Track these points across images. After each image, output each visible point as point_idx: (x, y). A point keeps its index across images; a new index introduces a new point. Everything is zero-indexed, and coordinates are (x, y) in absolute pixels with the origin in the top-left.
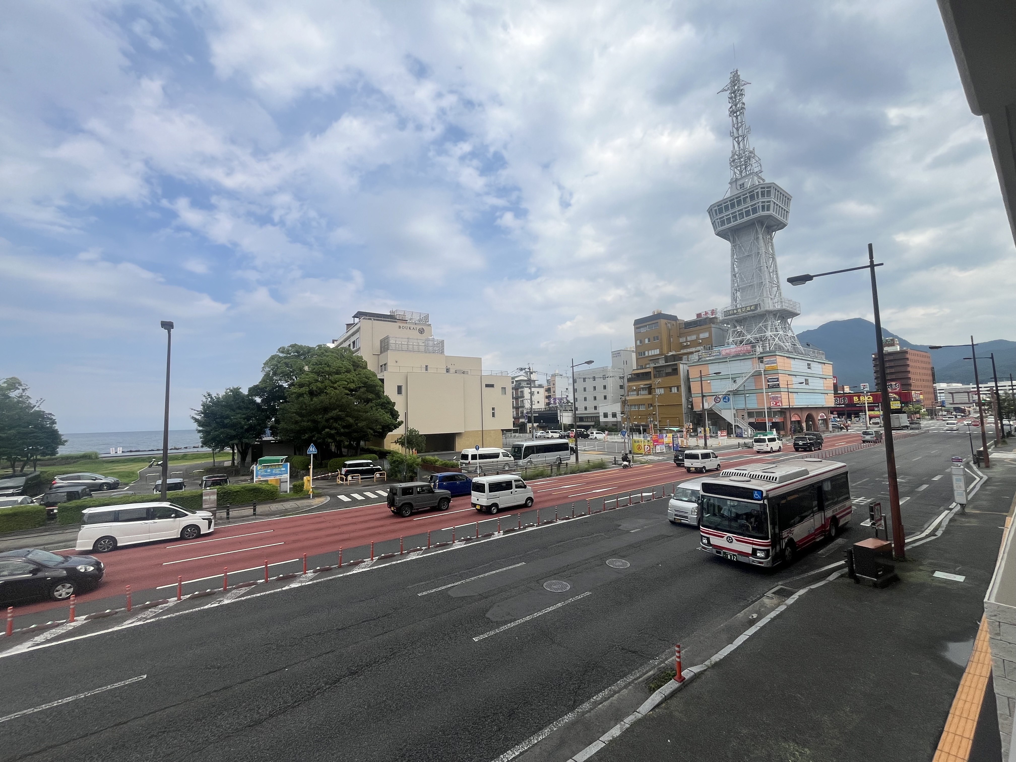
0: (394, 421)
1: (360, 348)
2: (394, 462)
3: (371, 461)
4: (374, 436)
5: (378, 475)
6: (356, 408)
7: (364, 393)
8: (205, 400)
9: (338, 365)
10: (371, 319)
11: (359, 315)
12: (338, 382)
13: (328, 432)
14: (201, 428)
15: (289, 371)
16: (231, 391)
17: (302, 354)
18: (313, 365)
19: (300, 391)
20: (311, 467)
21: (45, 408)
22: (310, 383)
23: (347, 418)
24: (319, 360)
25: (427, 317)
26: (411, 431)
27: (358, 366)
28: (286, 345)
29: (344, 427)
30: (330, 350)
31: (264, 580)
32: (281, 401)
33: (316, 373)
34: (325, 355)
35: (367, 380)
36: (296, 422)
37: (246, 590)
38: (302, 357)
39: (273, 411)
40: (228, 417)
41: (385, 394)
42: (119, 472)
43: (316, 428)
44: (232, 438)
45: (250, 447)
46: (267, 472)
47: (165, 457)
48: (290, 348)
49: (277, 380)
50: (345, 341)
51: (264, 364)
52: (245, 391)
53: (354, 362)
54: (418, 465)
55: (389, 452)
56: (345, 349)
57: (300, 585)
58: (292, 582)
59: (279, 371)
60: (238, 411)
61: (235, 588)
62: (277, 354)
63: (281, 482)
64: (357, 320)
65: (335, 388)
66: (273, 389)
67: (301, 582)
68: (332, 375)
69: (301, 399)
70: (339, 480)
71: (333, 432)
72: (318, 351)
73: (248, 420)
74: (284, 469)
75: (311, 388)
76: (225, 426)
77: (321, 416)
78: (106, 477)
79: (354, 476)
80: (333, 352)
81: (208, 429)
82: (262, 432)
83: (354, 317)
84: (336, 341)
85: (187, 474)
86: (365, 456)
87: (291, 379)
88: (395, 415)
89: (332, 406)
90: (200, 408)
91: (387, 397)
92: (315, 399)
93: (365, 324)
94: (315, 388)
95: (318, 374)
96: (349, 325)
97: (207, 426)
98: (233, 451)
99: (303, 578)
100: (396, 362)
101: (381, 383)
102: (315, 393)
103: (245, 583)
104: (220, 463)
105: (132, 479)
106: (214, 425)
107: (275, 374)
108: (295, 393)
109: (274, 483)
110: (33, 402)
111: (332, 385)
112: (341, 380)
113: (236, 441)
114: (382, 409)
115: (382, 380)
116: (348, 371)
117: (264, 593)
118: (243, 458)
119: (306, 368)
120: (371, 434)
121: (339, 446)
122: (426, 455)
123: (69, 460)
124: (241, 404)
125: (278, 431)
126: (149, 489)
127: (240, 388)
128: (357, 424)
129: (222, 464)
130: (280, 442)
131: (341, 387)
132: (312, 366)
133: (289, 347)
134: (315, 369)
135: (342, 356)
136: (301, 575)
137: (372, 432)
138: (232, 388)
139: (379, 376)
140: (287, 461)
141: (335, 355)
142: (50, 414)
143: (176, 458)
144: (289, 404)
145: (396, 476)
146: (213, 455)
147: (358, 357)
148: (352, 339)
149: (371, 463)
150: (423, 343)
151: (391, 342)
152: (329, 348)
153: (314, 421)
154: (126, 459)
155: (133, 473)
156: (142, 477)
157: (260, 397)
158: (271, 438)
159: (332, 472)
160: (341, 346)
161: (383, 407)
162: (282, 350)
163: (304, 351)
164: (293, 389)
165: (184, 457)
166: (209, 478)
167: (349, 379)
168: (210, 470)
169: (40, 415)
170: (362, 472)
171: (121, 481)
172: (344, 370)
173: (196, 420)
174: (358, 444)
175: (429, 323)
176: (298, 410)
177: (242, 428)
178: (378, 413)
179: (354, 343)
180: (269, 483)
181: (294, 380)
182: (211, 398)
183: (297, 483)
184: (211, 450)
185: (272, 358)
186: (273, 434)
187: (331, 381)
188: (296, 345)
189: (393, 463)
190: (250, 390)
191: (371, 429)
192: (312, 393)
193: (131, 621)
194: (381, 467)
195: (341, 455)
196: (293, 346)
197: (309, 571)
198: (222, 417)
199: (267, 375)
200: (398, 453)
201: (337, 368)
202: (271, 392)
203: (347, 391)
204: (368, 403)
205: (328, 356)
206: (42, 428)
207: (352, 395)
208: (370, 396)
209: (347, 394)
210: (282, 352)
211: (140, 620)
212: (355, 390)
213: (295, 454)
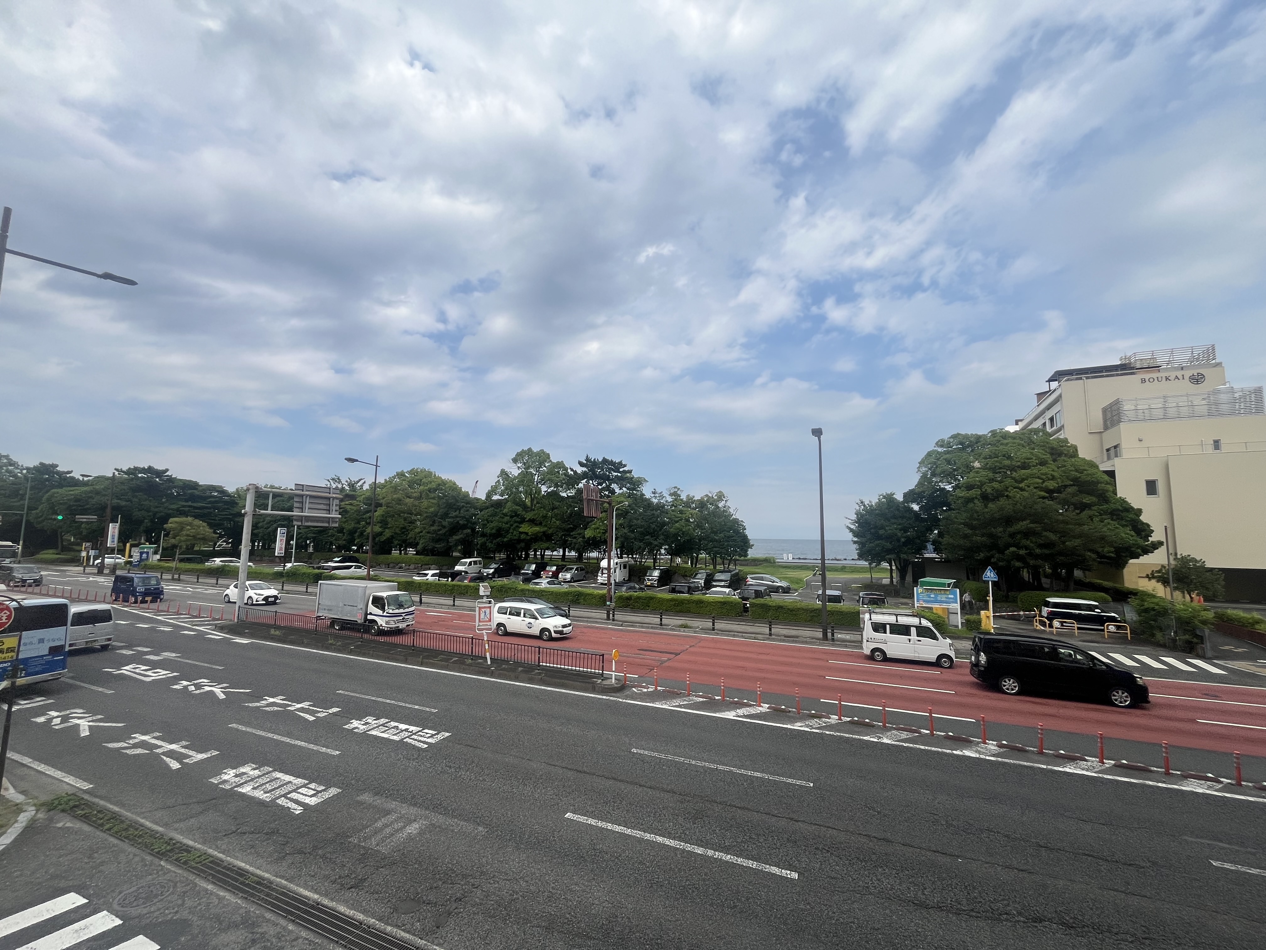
0: (1140, 541)
1: (1063, 426)
2: (1146, 610)
3: (1097, 604)
4: (1100, 563)
5: (1112, 628)
6: (1060, 518)
7: (1074, 495)
8: (858, 508)
9: (1024, 455)
10: (1081, 379)
11: (1058, 376)
12: (1027, 480)
13: (1013, 552)
14: (856, 539)
15: (951, 470)
16: (884, 497)
17: (968, 446)
18: (985, 458)
19: (968, 495)
20: (991, 599)
21: (738, 516)
22: (982, 484)
23: (1045, 533)
24: (994, 451)
25: (1211, 351)
26: (1185, 561)
27: (1060, 455)
28: (946, 436)
29: (1041, 546)
30: (1010, 435)
31: (929, 732)
32: (944, 508)
33: (990, 469)
34: (1002, 444)
35: (1079, 475)
36: (965, 536)
37: (907, 735)
38: (969, 450)
39: (935, 522)
40: (882, 527)
41: (1118, 496)
42: (791, 577)
43: (995, 546)
44: (889, 551)
45: (910, 564)
46: (930, 597)
47: (824, 568)
48: (952, 440)
49: (936, 482)
50: (1036, 418)
51: (919, 463)
52: (899, 497)
53: (1052, 449)
54: (1204, 622)
55: (1134, 593)
56: (1036, 431)
57: (978, 756)
58: (966, 748)
59: (939, 470)
60: (893, 521)
61: (895, 729)
62: (935, 448)
63: (949, 612)
64: (1054, 385)
65: (1022, 489)
66: (933, 493)
67: (979, 753)
68: (1016, 471)
69: (971, 505)
70: (1038, 624)
71: (1022, 552)
72: (992, 439)
73: (905, 531)
74: (952, 596)
75: (984, 490)
76: (879, 537)
77: (1001, 529)
78: (781, 581)
79: (1065, 622)
80: (1014, 438)
81: (864, 540)
82: (921, 548)
83: (1049, 381)
84: (1021, 420)
85: (845, 587)
86: (1084, 593)
87: (956, 480)
88: (1144, 530)
89: (1019, 514)
90: (854, 517)
91: (1123, 501)
92: (991, 505)
93: (1069, 388)
94: (989, 490)
95: (994, 470)
96: (1041, 396)
97: (861, 537)
98: (891, 566)
99: (982, 748)
100: (1140, 440)
101: (1106, 478)
102: (990, 496)
103: (906, 727)
104: (878, 580)
105: (800, 585)
106: (869, 536)
107: (934, 474)
108: (962, 497)
109: (940, 613)
110: (731, 510)
111: (1017, 485)
112: (1032, 476)
113: (892, 556)
114: (1112, 520)
115: (1111, 474)
116: (1043, 463)
117: (929, 748)
118: (903, 577)
119: (977, 464)
120: (1094, 560)
121: (1036, 572)
122: (1227, 608)
123: (756, 562)
124: (897, 512)
125: (942, 547)
126: (813, 598)
127: (894, 494)
128: (1064, 543)
129: (879, 582)
130: (947, 561)
131: (1032, 487)
132: (983, 460)
133: (950, 438)
134: (988, 464)
135: (1031, 442)
136: (978, 743)
137: (1094, 556)
138: (885, 494)
139: (1103, 467)
140: (956, 586)
141: (1017, 441)
142: (742, 521)
143: (835, 569)
144: (954, 512)
145: (1153, 635)
146: (871, 570)
147: (1059, 440)
148: (1049, 415)
149: (1096, 607)
150: (1204, 399)
151: (1125, 408)
152: (1008, 432)
153: (991, 536)
154: (795, 566)
155: (801, 580)
156: (808, 583)
157: (918, 504)
158: (934, 555)
159: (1024, 611)
160: (1030, 427)
161: (1115, 517)
162: (941, 443)
163: (971, 442)
164: (959, 493)
165: (843, 569)
166: (866, 594)
167: (1046, 474)
168: (869, 586)
169: (736, 521)
170: (1080, 619)
171: (793, 586)
172: (1035, 461)
173: (851, 530)
174: (1070, 573)
175: (1217, 361)
176: (967, 520)
177: (899, 540)
178: (1105, 526)
179: (1052, 419)
180: (934, 611)
181: (959, 480)
182: (864, 506)
183: (973, 617)
184: (867, 563)
185: (929, 454)
186: (936, 550)
187: (1013, 478)
188: (958, 434)
189: (1143, 611)
190: (905, 495)
191: (1090, 550)
192: (985, 498)
193: (800, 725)
194: (1117, 616)
195: (1040, 588)
196: (954, 437)
197: (991, 742)
198: (876, 527)
199: (924, 477)
200: (1154, 596)
201: (1022, 461)
202: (931, 497)
203: (1043, 494)
204: (1084, 510)
205: (1007, 444)
206: (737, 532)
207: (1052, 499)
208: (1087, 499)
209: (1044, 498)
210: (942, 446)
211: (807, 726)
212: (1059, 490)
213: (968, 579)
